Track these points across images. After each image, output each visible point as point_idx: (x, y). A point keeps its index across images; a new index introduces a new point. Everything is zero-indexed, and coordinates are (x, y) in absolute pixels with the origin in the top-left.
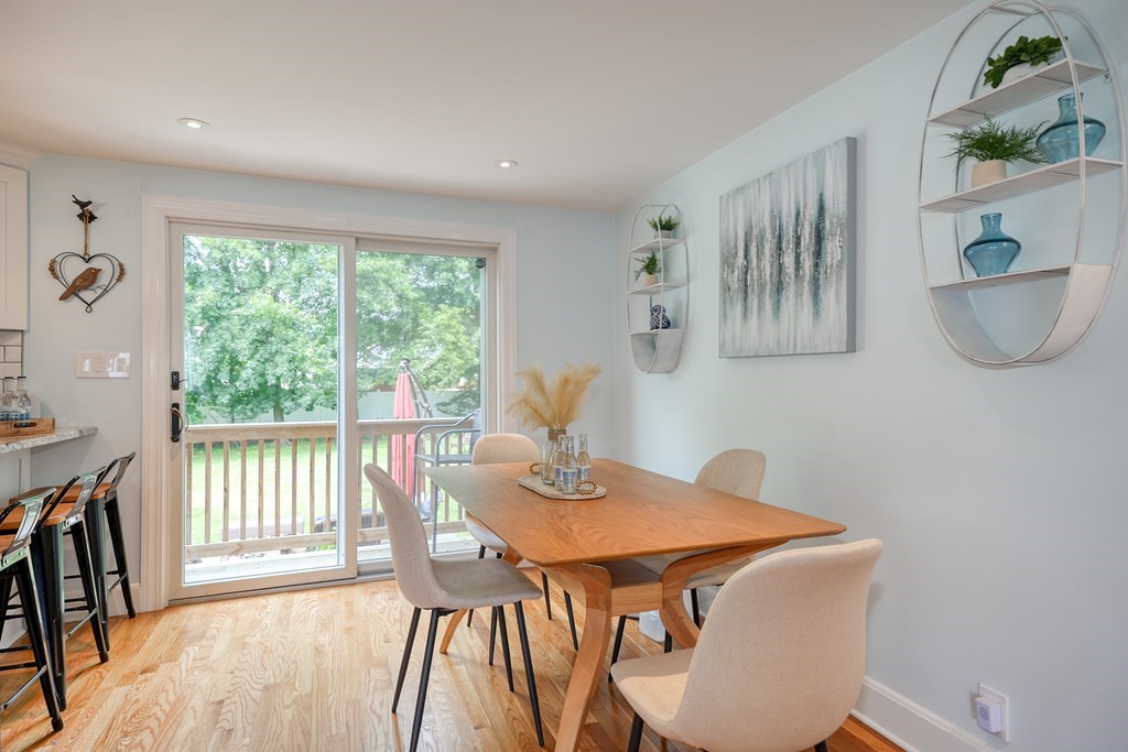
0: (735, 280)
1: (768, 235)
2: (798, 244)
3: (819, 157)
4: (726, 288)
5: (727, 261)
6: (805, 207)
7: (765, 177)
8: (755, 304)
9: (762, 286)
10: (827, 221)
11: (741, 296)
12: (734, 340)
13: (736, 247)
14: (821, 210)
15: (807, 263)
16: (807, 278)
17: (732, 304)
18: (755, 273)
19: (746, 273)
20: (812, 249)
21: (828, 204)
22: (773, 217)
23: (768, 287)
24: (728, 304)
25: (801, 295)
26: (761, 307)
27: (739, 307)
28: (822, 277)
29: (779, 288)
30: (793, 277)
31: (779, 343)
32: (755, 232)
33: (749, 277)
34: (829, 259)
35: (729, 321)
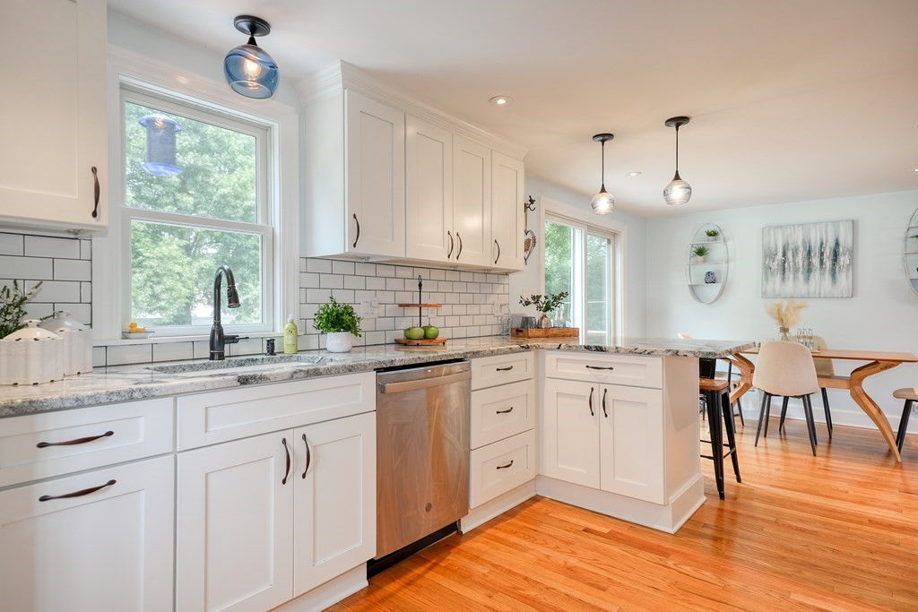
0: (775, 265)
1: (801, 249)
2: (822, 254)
3: (836, 223)
4: (767, 269)
5: (769, 255)
6: (827, 241)
7: (799, 225)
8: (791, 276)
9: (796, 270)
10: (841, 249)
11: (780, 272)
12: (774, 290)
13: (776, 251)
14: (837, 244)
15: (828, 263)
16: (828, 269)
17: (772, 274)
18: (791, 264)
19: (784, 263)
20: (831, 258)
21: (842, 242)
22: (804, 241)
23: (801, 270)
24: (769, 275)
25: (824, 275)
26: (795, 278)
27: (779, 277)
28: (837, 270)
29: (809, 270)
30: (819, 266)
31: (808, 293)
32: (791, 247)
33: (786, 265)
34: (842, 263)
35: (770, 283)
